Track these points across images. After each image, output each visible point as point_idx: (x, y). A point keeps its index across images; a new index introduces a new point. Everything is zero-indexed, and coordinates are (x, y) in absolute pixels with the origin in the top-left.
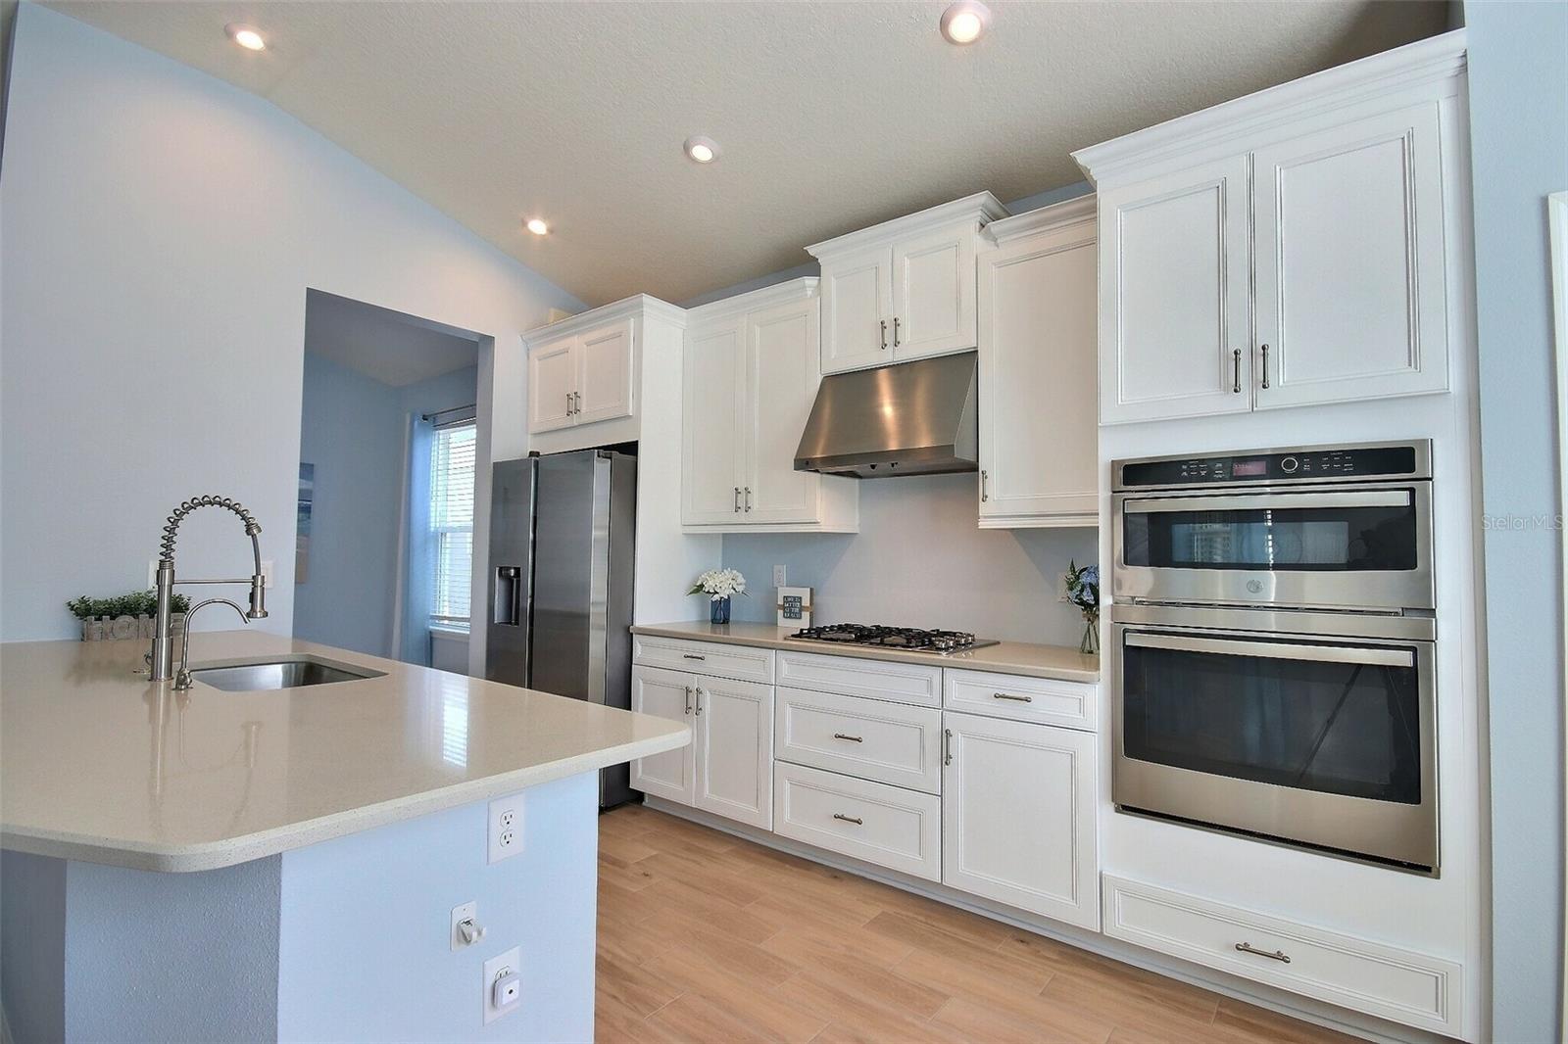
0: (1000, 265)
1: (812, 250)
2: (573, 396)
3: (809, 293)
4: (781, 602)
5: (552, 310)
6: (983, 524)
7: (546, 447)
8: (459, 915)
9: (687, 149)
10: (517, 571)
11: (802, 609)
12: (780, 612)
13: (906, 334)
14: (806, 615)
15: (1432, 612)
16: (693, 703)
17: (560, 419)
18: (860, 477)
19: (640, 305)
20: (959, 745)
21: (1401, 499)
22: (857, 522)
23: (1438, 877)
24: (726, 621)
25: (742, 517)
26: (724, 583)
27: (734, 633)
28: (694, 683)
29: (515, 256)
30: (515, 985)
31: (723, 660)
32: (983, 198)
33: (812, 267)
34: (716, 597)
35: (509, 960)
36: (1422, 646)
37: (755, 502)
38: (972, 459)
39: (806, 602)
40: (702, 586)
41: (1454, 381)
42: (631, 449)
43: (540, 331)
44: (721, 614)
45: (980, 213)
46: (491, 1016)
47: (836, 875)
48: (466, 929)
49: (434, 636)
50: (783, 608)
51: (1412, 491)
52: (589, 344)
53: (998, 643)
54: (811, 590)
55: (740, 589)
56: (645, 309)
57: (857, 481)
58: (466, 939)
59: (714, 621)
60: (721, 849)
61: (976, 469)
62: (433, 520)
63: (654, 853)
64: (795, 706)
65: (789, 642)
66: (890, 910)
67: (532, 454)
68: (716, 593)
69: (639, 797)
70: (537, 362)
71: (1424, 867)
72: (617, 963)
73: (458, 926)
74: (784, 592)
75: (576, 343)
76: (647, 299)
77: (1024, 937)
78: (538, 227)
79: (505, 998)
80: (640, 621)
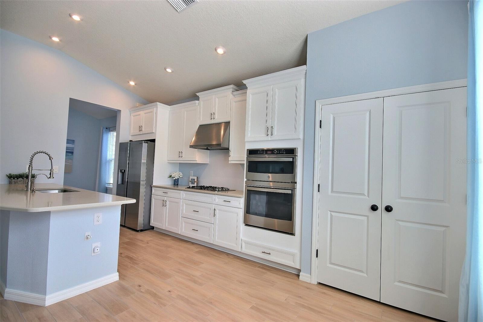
0: (236, 102)
1: (198, 94)
2: (140, 126)
3: (197, 104)
4: (190, 180)
5: (138, 103)
6: (229, 162)
7: (134, 139)
8: (87, 234)
9: (165, 69)
10: (124, 170)
11: (195, 182)
12: (190, 182)
13: (216, 116)
14: (196, 183)
15: (296, 183)
16: (164, 204)
17: (137, 132)
18: (209, 150)
19: (157, 105)
20: (217, 212)
21: (291, 160)
22: (209, 161)
23: (295, 236)
24: (178, 185)
25: (181, 159)
26: (176, 175)
27: (179, 188)
28: (165, 199)
29: (128, 90)
30: (98, 249)
31: (174, 194)
32: (232, 86)
33: (197, 98)
34: (174, 178)
35: (98, 244)
36: (293, 189)
37: (184, 155)
38: (228, 147)
39: (196, 180)
40: (171, 176)
41: (301, 137)
42: (153, 141)
43: (134, 109)
44: (176, 183)
45: (232, 89)
46: (93, 254)
47: (193, 243)
48: (88, 236)
49: (107, 188)
50: (191, 181)
51: (293, 158)
52: (145, 113)
53: (235, 190)
54: (197, 177)
55: (181, 177)
56: (158, 106)
57: (209, 151)
58: (87, 238)
59: (174, 184)
60: (169, 239)
61: (229, 149)
62: (108, 156)
63: (152, 239)
64: (186, 204)
65: (186, 189)
66: (201, 250)
67: (130, 141)
68: (174, 177)
69: (153, 228)
70: (132, 117)
71: (292, 234)
72: (133, 258)
73: (86, 236)
74: (191, 177)
75: (142, 113)
76: (158, 103)
77: (228, 254)
78: (132, 83)
79: (96, 251)
80: (154, 184)
